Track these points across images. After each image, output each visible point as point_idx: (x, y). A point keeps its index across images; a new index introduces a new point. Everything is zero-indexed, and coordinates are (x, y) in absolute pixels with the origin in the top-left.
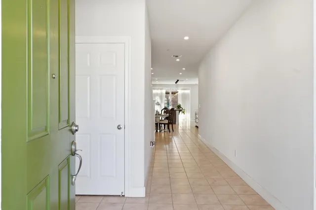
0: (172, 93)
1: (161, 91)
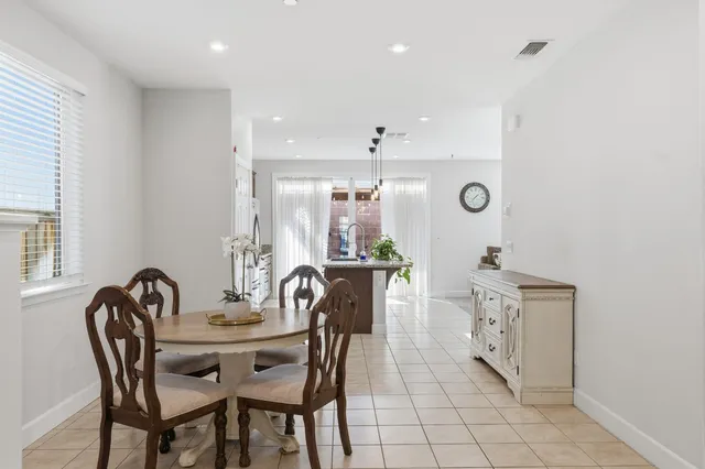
0: (359, 196)
1: (315, 187)
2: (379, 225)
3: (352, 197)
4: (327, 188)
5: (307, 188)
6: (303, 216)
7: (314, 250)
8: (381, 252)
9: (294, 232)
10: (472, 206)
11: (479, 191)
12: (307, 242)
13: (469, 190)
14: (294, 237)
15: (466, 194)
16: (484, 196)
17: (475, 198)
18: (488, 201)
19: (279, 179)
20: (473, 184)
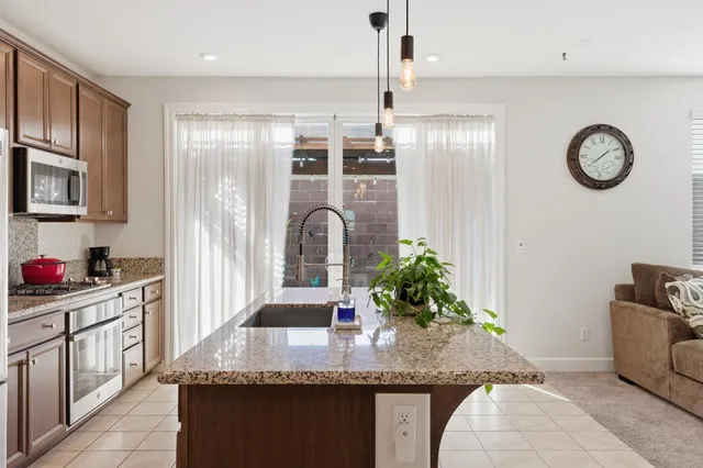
0: (351, 158)
1: (258, 136)
2: (394, 218)
3: (336, 161)
4: (283, 138)
5: (240, 137)
6: (231, 198)
7: (254, 270)
8: (403, 296)
9: (211, 231)
10: (595, 176)
11: (610, 143)
12: (240, 254)
13: (587, 142)
14: (212, 241)
15: (583, 151)
16: (620, 153)
17: (600, 157)
18: (628, 165)
19: (180, 118)
20: (598, 129)
